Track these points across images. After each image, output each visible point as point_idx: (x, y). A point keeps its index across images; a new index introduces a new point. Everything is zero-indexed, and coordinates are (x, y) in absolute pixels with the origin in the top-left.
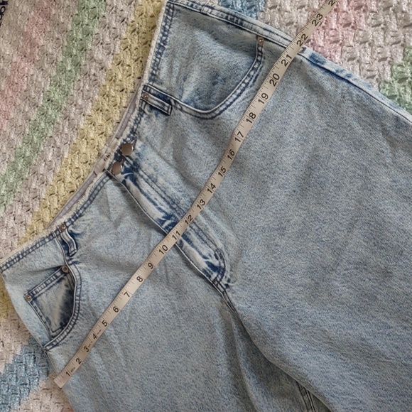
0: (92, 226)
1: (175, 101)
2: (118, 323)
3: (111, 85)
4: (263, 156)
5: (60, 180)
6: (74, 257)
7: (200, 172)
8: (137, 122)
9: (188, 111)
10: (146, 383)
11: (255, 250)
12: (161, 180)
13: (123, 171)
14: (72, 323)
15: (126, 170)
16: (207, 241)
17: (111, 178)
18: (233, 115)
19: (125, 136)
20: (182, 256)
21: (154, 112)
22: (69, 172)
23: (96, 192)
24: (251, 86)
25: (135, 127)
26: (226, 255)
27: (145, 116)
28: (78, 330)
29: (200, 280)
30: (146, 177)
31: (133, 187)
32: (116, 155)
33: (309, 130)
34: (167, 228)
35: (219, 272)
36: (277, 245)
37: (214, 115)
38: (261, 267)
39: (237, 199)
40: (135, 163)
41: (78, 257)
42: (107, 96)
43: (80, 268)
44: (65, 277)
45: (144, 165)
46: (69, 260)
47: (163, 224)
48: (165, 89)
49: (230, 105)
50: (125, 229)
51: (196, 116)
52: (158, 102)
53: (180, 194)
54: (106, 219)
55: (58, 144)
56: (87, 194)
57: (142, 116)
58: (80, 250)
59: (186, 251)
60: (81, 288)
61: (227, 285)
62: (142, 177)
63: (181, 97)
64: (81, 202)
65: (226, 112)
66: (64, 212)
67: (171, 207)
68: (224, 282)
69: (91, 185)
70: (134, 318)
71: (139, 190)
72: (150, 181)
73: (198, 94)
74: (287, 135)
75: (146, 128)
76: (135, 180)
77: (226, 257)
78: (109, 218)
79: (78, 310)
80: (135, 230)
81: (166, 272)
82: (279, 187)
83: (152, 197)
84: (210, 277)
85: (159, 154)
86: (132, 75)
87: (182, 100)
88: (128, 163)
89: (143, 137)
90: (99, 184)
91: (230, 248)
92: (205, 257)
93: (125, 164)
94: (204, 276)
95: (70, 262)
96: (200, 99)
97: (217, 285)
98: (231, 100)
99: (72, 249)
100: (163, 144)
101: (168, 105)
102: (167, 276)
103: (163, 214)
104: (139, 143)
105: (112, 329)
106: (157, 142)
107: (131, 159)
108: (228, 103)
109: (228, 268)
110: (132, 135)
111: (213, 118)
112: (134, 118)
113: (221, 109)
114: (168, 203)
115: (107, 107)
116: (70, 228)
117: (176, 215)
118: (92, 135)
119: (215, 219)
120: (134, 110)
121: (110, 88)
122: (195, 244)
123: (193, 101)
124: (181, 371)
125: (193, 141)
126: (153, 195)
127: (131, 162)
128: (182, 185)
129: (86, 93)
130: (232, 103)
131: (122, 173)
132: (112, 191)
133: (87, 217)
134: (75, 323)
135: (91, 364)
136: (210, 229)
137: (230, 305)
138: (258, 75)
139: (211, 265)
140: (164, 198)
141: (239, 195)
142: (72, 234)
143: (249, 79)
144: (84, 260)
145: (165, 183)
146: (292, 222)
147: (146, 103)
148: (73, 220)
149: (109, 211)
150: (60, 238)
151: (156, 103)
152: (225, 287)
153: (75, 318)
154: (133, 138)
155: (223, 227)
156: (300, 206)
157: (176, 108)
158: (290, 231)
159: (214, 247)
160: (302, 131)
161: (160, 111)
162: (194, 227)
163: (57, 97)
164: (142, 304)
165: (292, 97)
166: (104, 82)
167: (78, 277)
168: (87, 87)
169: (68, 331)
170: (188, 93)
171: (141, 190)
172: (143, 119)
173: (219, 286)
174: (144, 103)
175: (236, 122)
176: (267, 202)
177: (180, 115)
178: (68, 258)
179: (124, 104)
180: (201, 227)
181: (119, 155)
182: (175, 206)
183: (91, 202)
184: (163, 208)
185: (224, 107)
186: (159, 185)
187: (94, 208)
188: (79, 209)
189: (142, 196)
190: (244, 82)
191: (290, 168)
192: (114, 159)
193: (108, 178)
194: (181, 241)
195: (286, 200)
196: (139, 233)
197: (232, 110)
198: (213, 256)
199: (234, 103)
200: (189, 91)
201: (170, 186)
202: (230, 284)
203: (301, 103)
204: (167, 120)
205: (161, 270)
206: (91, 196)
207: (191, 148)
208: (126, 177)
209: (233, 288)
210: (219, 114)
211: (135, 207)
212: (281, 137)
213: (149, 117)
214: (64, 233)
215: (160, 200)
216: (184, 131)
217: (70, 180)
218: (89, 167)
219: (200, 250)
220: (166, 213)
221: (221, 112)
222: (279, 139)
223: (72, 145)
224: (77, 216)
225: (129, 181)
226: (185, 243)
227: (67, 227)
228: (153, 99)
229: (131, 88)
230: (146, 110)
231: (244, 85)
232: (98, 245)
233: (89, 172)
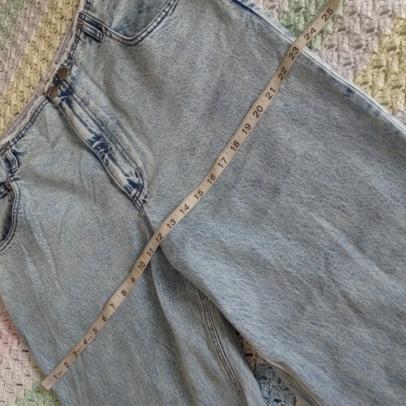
0: (33, 146)
1: (106, 29)
2: (50, 234)
3: (53, 13)
4: (178, 82)
5: (6, 103)
6: (16, 174)
7: (125, 96)
8: (73, 48)
9: (116, 37)
10: (73, 289)
11: (169, 169)
12: (92, 103)
13: (59, 94)
14: (11, 234)
15: (63, 94)
16: (130, 160)
17: (50, 101)
18: (153, 41)
19: (62, 62)
20: (108, 174)
21: (88, 38)
22: (15, 95)
23: (36, 114)
24: (170, 15)
25: (72, 53)
26: (145, 173)
27: (80, 42)
28: (15, 241)
29: (122, 196)
30: (79, 100)
31: (68, 110)
32: (54, 79)
33: (218, 57)
34: (96, 148)
35: (138, 189)
36: (187, 164)
37: (137, 41)
38: (173, 184)
39: (156, 121)
40: (70, 87)
41: (19, 174)
42: (49, 24)
43: (21, 184)
44: (9, 193)
45: (78, 88)
46: (11, 177)
47: (92, 144)
48: (98, 16)
49: (151, 32)
50: (61, 149)
51: (123, 43)
52: (92, 29)
53: (108, 117)
54: (45, 139)
55: (6, 68)
56: (29, 117)
57: (78, 42)
58: (20, 167)
59: (111, 169)
60: (19, 202)
61: (144, 201)
62: (76, 100)
63: (111, 24)
64: (23, 123)
65: (147, 38)
66: (9, 132)
67: (100, 129)
68: (142, 197)
69: (32, 107)
70: (64, 230)
71: (72, 112)
72: (82, 104)
73: (127, 22)
74: (199, 61)
75: (80, 54)
76: (69, 103)
77: (145, 175)
78: (48, 138)
79: (16, 223)
80: (69, 150)
81: (94, 189)
82: (191, 111)
83: (84, 119)
84: (130, 193)
85: (92, 79)
86: (71, 3)
87: (112, 27)
88: (64, 87)
89: (78, 62)
90: (39, 107)
91: (148, 167)
92: (126, 175)
93: (62, 87)
94: (125, 192)
95: (12, 179)
96: (128, 27)
97: (136, 201)
98: (152, 27)
99: (14, 167)
100: (95, 69)
101: (99, 32)
102: (94, 193)
103: (93, 135)
104: (75, 69)
105: (45, 240)
106: (90, 67)
107: (67, 83)
108: (149, 30)
109: (146, 186)
110: (69, 61)
111: (136, 44)
112: (71, 44)
113: (143, 35)
114: (98, 125)
115: (48, 34)
116: (13, 147)
117: (105, 136)
118: (35, 61)
119: (136, 140)
120: (71, 37)
121: (52, 16)
122: (119, 163)
123: (122, 28)
124: (104, 279)
125: (120, 67)
126: (85, 117)
127: (67, 86)
128: (110, 108)
129: (31, 20)
130: (152, 30)
131: (59, 97)
132: (50, 113)
133: (28, 137)
134: (13, 235)
135: (26, 272)
136: (132, 149)
137: (146, 218)
138: (177, 4)
139: (131, 182)
140: (94, 120)
141: (158, 117)
142: (15, 153)
143: (169, 8)
144: (23, 177)
145: (96, 106)
146: (201, 143)
147: (82, 30)
148: (16, 140)
149: (47, 132)
150: (4, 157)
151: (90, 30)
152: (142, 202)
153: (14, 229)
154: (70, 64)
155: (144, 148)
156: (209, 129)
157: (107, 35)
158: (199, 151)
159: (135, 166)
160: (212, 58)
161: (92, 38)
162: (119, 147)
163: (6, 24)
164: (71, 218)
165: (204, 25)
166: (46, 10)
167: (18, 193)
168: (32, 15)
169: (7, 242)
170: (117, 20)
171: (74, 112)
172: (78, 45)
173: (137, 201)
174: (80, 30)
175: (155, 48)
176: (180, 124)
177: (110, 41)
178: (10, 175)
179: (63, 32)
180: (124, 147)
181: (57, 79)
182: (103, 128)
183: (33, 123)
184: (93, 129)
185: (145, 33)
186: (90, 108)
187: (34, 129)
188: (21, 129)
189: (75, 118)
190: (164, 11)
191: (201, 93)
192: (53, 83)
193: (47, 101)
194: (107, 160)
195: (197, 123)
196: (73, 153)
197: (152, 37)
198: (134, 174)
199: (155, 30)
200: (118, 19)
201: (100, 109)
202: (146, 200)
203: (211, 31)
204: (99, 46)
205: (89, 187)
206: (32, 117)
207: (118, 73)
208: (62, 100)
209: (149, 203)
210: (141, 40)
211: (69, 128)
212: (194, 63)
213: (84, 43)
214: (7, 152)
215: (91, 122)
216: (112, 57)
217: (15, 103)
218: (32, 91)
219: (123, 168)
220: (96, 134)
221: (143, 38)
222: (192, 65)
223: (18, 70)
224: (20, 136)
225: (64, 104)
226: (111, 162)
227: (11, 146)
228: (87, 26)
229: (70, 16)
230: (81, 37)
231: (164, 13)
232: (36, 163)
233: (32, 95)
